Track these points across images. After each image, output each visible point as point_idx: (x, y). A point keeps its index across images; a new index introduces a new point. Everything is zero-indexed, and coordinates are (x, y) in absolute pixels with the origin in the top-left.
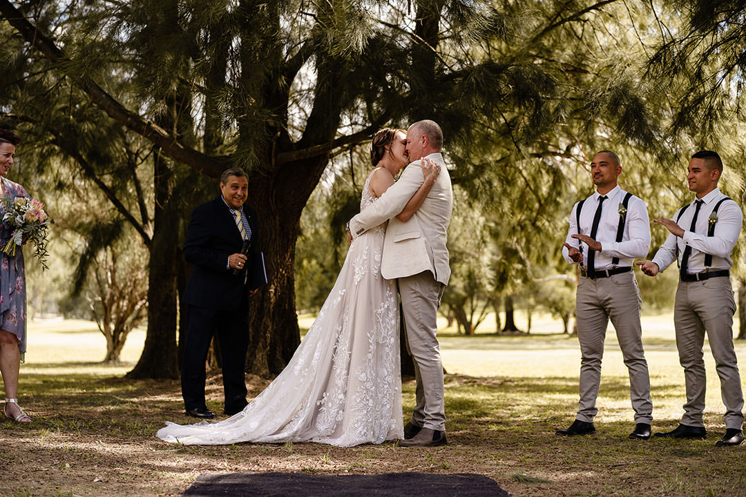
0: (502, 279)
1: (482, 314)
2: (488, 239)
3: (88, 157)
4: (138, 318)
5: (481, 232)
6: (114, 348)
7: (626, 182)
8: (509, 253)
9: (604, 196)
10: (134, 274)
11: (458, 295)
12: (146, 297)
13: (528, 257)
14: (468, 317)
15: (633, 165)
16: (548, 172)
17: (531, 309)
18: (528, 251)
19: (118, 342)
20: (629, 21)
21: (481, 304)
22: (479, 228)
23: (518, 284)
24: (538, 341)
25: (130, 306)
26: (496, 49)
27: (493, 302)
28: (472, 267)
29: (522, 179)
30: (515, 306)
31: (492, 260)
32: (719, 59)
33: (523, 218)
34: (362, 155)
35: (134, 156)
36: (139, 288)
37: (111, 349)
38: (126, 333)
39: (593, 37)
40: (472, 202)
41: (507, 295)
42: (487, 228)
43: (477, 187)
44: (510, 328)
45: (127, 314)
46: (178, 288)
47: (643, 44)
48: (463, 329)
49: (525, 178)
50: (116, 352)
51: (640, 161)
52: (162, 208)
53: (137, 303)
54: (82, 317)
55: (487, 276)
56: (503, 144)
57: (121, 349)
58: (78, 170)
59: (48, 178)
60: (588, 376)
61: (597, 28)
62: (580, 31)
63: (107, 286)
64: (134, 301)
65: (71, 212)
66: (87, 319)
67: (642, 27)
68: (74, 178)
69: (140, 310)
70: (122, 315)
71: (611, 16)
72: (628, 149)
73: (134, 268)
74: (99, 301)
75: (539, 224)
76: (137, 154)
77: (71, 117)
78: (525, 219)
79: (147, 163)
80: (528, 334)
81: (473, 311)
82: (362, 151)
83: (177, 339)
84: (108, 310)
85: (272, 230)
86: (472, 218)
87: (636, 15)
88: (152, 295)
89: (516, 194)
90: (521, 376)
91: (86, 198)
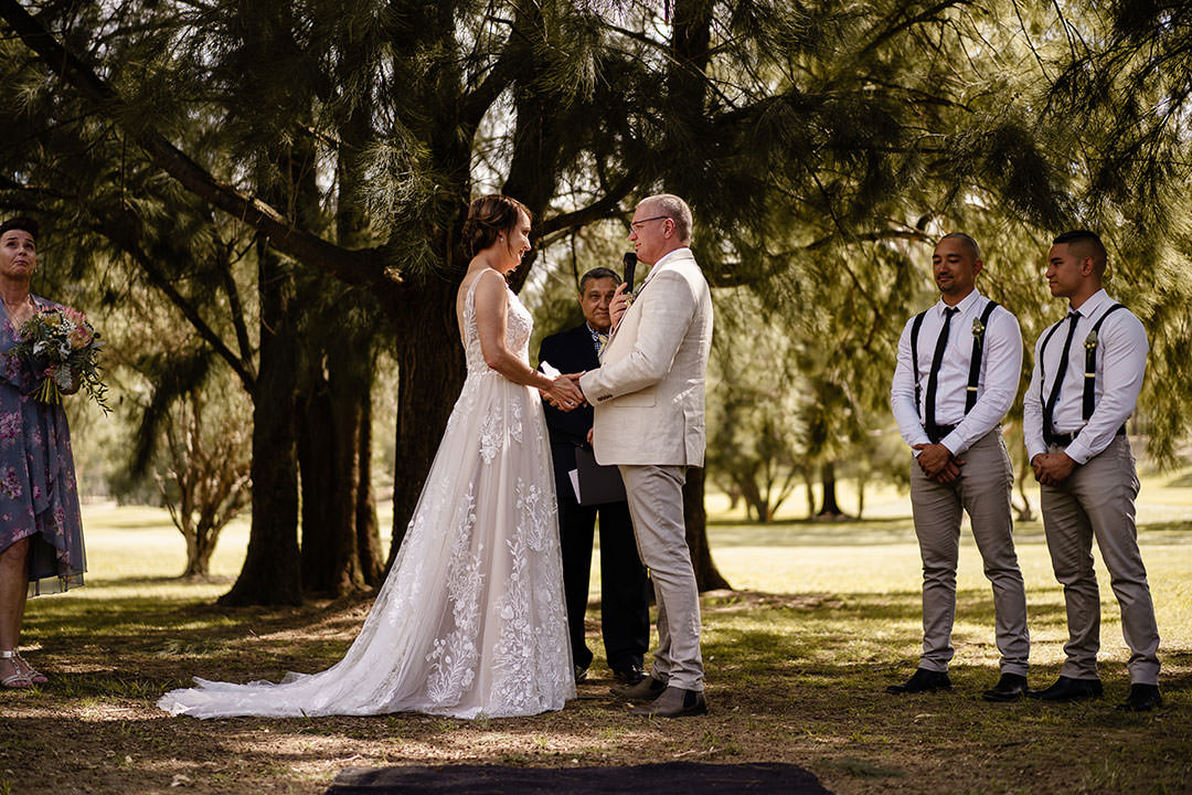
0: (818, 436)
1: (785, 487)
2: (795, 372)
3: (153, 252)
4: (236, 505)
5: (785, 361)
6: (199, 554)
7: (1013, 277)
8: (829, 393)
9: (952, 308)
10: (229, 436)
11: (746, 459)
12: (248, 472)
13: (859, 399)
14: (763, 493)
15: (1025, 249)
16: (888, 262)
17: (863, 479)
18: (859, 390)
19: (206, 542)
20: (1016, 20)
21: (784, 470)
22: (781, 353)
23: (844, 443)
24: (875, 530)
25: (223, 486)
26: (802, 68)
27: (802, 470)
28: (769, 416)
29: (848, 275)
30: (838, 473)
31: (800, 403)
32: (1162, 83)
33: (850, 337)
34: (592, 241)
35: (226, 249)
36: (237, 458)
37: (194, 556)
38: (218, 528)
39: (958, 46)
40: (768, 314)
41: (826, 459)
42: (793, 354)
43: (775, 291)
44: (831, 510)
45: (218, 499)
46: (300, 456)
47: (1038, 57)
48: (755, 513)
49: (851, 273)
50: (202, 560)
51: (1036, 243)
52: (273, 332)
53: (234, 482)
54: (147, 501)
55: (794, 429)
56: (817, 222)
57: (209, 556)
58: (137, 271)
59: (91, 285)
60: (935, 598)
61: (963, 32)
62: (936, 38)
63: (185, 454)
64: (229, 478)
65: (127, 338)
66: (155, 505)
67: (1036, 29)
68: (131, 284)
69: (239, 493)
70: (211, 500)
71: (986, 12)
72: (1018, 225)
73: (228, 425)
74: (174, 479)
75: (876, 347)
76: (231, 246)
77: (125, 189)
78: (853, 340)
79: (247, 259)
80: (859, 520)
81: (769, 485)
82: (590, 233)
83: (300, 541)
84: (189, 493)
85: (449, 365)
86: (767, 338)
87: (1025, 11)
88: (258, 469)
89: (839, 299)
90: (850, 591)
91: (150, 315)
